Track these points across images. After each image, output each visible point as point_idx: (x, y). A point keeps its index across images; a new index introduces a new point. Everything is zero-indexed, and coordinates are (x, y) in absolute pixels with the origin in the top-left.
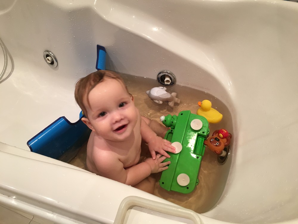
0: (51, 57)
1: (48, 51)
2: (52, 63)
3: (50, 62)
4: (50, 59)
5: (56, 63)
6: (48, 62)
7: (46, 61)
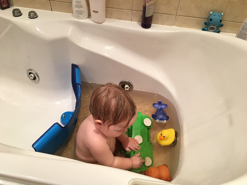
0: (34, 74)
1: (31, 70)
2: (35, 78)
3: (33, 78)
4: (33, 76)
5: (38, 78)
6: (31, 78)
7: (29, 77)
